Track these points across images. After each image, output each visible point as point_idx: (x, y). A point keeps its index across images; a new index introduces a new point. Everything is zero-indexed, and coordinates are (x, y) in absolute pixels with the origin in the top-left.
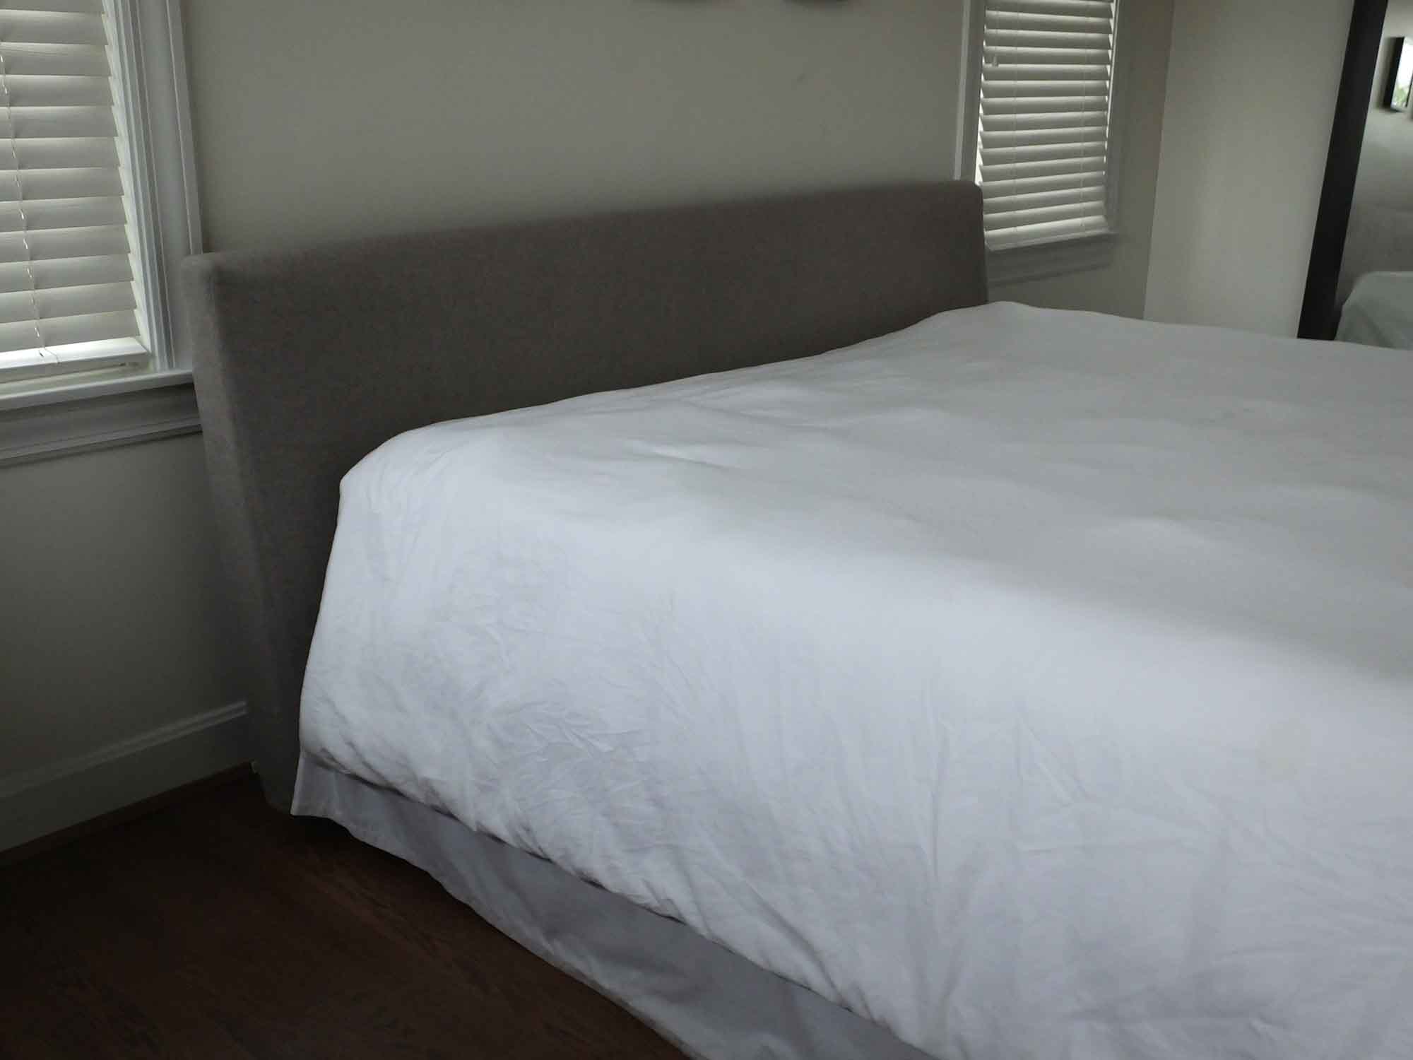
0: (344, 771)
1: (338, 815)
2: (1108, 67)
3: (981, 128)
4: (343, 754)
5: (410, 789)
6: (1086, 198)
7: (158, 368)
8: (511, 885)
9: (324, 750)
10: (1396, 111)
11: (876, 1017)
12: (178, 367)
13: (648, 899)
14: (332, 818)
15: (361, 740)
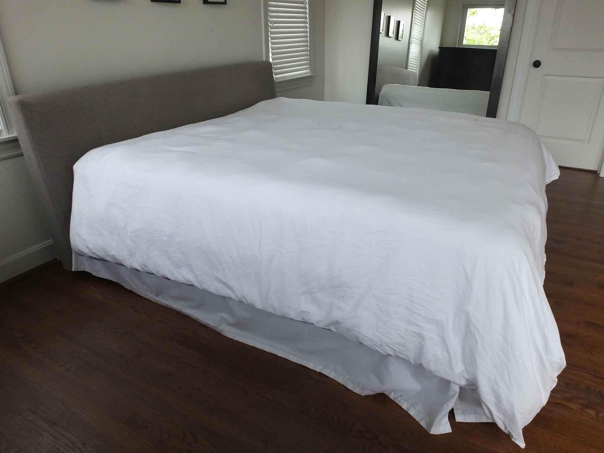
0: (86, 256)
1: (87, 270)
2: (307, 25)
3: (270, 44)
4: (86, 251)
5: (108, 259)
6: (304, 65)
7: (5, 135)
8: (143, 283)
9: (79, 250)
10: (390, 37)
11: (250, 303)
12: (11, 134)
13: (184, 281)
14: (86, 271)
15: (90, 246)
